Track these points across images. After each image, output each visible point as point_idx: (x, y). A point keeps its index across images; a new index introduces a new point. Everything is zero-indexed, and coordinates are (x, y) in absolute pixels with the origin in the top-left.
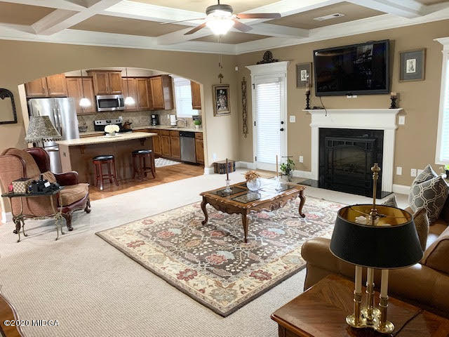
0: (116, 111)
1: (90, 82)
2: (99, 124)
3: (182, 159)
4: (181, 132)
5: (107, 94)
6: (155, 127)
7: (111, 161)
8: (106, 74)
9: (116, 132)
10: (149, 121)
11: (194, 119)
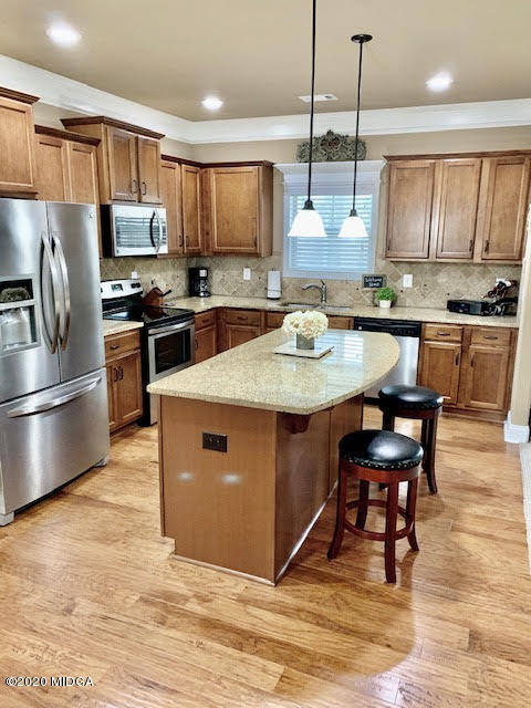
5: (133, 203)
10: (184, 284)
11: (366, 285)
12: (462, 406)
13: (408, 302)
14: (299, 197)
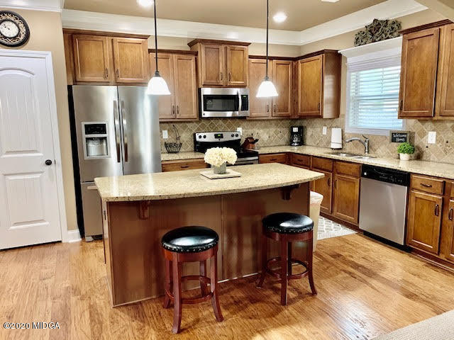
0: (233, 118)
1: (193, 63)
2: (203, 140)
3: (361, 227)
4: (365, 167)
5: (220, 86)
6: (295, 149)
7: (209, 252)
8: (222, 47)
9: (228, 165)
10: (286, 136)
11: (393, 140)
12: (442, 257)
13: (433, 157)
14: (353, 74)
